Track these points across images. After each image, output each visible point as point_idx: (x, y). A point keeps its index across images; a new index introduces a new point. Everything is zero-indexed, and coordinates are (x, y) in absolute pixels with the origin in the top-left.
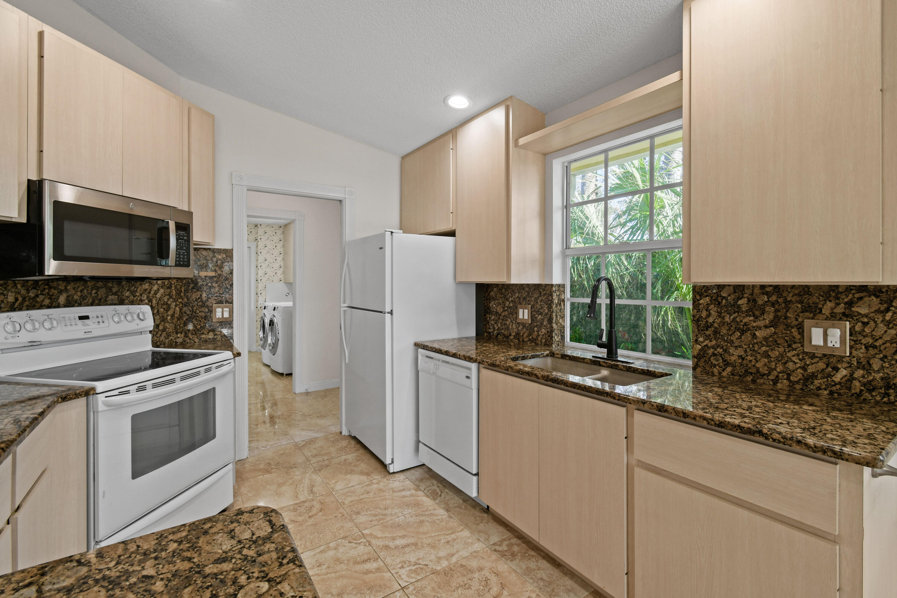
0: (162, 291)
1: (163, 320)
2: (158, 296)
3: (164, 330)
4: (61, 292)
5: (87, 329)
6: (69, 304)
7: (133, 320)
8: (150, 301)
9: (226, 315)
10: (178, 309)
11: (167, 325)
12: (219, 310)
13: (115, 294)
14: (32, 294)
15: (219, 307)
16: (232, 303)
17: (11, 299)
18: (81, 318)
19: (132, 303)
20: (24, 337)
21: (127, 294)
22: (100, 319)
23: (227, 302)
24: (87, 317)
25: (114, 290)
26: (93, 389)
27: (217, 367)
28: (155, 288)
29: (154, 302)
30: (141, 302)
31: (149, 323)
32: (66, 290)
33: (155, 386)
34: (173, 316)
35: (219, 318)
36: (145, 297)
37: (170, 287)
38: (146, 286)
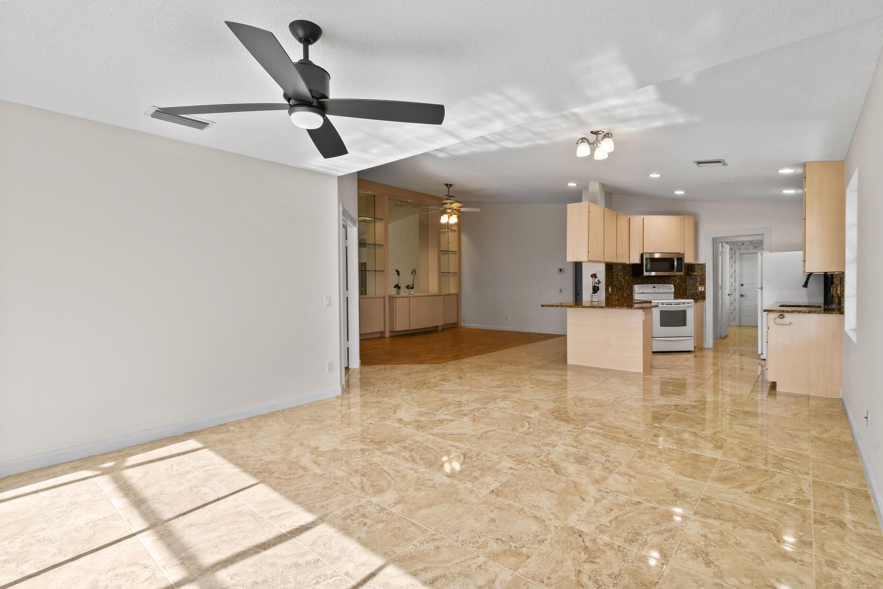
0: (678, 280)
1: (679, 290)
2: (677, 282)
3: (679, 294)
4: (649, 280)
5: (655, 290)
6: (651, 283)
7: (667, 289)
8: (674, 283)
9: (703, 290)
10: (684, 286)
11: (680, 292)
12: (700, 288)
13: (663, 281)
14: (643, 280)
15: (700, 286)
16: (705, 285)
17: (639, 282)
18: (654, 287)
19: (669, 284)
20: (641, 291)
21: (667, 281)
22: (658, 288)
23: (703, 284)
24: (655, 287)
25: (663, 279)
26: (651, 301)
27: (687, 304)
28: (676, 279)
29: (676, 284)
30: (671, 284)
31: (673, 290)
32: (650, 279)
33: (666, 304)
34: (683, 289)
35: (700, 291)
36: (673, 282)
37: (681, 279)
38: (673, 278)
